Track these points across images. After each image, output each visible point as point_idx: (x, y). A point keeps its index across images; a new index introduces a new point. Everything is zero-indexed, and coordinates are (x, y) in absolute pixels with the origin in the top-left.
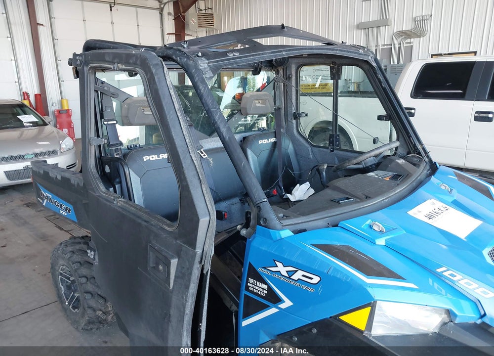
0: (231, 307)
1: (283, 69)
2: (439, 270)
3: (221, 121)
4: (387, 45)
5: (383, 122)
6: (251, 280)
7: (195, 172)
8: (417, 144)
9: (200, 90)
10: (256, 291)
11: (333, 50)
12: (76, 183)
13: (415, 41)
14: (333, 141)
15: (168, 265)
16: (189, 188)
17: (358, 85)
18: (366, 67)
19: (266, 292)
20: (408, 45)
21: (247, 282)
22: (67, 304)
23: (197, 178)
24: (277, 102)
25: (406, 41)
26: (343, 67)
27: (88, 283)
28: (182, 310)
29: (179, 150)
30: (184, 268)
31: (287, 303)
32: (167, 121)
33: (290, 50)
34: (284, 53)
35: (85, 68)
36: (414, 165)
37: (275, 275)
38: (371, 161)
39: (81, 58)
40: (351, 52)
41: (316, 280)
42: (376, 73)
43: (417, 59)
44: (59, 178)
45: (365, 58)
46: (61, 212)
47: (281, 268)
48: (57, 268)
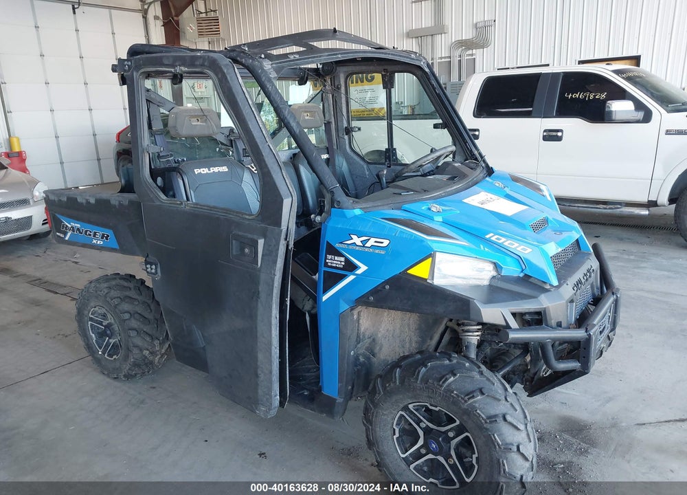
0: (303, 308)
1: (331, 79)
2: (487, 236)
3: (291, 117)
4: (445, 58)
5: (439, 130)
6: (329, 257)
7: (275, 160)
8: (474, 149)
9: (268, 89)
10: (334, 265)
11: (386, 54)
12: (117, 203)
13: (477, 53)
14: (389, 155)
15: (254, 245)
16: (270, 173)
17: (413, 109)
18: (419, 73)
19: (343, 263)
20: (470, 57)
21: (326, 259)
22: (100, 353)
23: (277, 164)
24: (327, 115)
25: (467, 53)
26: (396, 74)
27: (132, 319)
28: (271, 283)
29: (258, 141)
30: (270, 245)
31: (363, 268)
32: (243, 115)
33: (344, 53)
34: (339, 56)
35: (135, 74)
36: (472, 169)
37: (350, 247)
38: (429, 168)
39: (130, 63)
40: (403, 56)
41: (386, 243)
42: (429, 79)
43: (481, 71)
44: (92, 201)
45: (417, 63)
46: (95, 241)
47: (356, 240)
48: (86, 312)
